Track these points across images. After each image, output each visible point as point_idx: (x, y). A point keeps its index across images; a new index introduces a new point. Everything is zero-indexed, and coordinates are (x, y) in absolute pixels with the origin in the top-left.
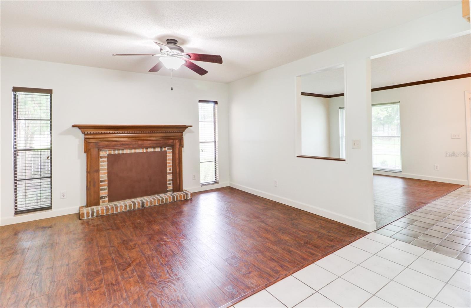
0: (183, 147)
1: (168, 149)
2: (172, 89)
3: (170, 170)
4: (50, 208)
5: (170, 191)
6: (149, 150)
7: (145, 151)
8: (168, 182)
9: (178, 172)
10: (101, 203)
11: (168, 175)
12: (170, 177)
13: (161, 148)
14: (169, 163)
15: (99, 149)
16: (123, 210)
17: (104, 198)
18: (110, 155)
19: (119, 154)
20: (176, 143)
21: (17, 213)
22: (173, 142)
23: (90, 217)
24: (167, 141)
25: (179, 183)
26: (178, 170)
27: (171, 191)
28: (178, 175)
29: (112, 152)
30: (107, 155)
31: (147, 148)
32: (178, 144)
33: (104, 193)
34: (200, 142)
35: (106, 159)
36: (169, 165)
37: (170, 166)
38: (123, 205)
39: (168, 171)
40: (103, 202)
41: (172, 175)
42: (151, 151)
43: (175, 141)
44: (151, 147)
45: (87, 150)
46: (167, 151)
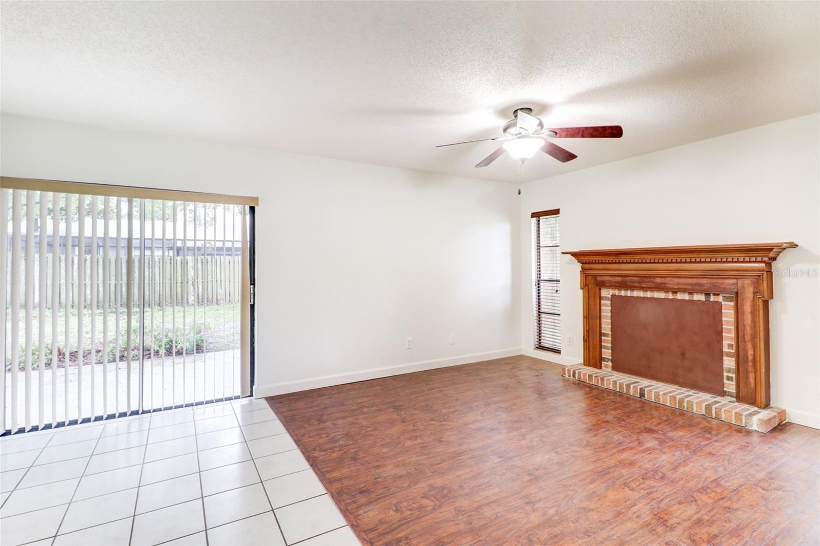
1: (725, 299)
3: (730, 346)
4: (558, 352)
5: (730, 395)
6: (679, 296)
7: (671, 296)
8: (725, 374)
9: (750, 358)
10: (603, 367)
11: (725, 358)
12: (729, 363)
13: (707, 295)
14: (729, 331)
15: (602, 285)
16: (611, 387)
17: (607, 362)
18: (613, 296)
19: (626, 297)
20: (743, 287)
21: (540, 347)
22: (737, 284)
23: (572, 377)
24: (720, 281)
25: (753, 385)
26: (750, 352)
27: (732, 396)
28: (750, 364)
29: (617, 292)
30: (610, 296)
31: (675, 292)
32: (751, 289)
33: (607, 353)
35: (609, 302)
36: (729, 335)
37: (730, 339)
39: (725, 349)
40: (606, 366)
41: (734, 359)
42: (682, 298)
43: (740, 282)
44: (684, 291)
45: (585, 286)
46: (723, 303)
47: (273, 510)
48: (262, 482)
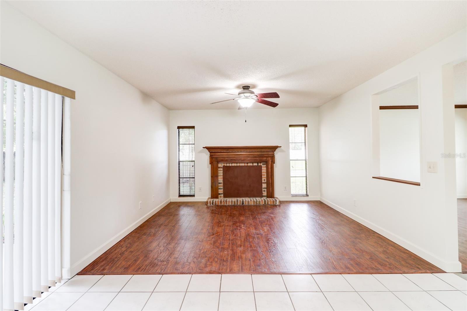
0: (274, 163)
1: (263, 164)
2: (246, 122)
3: (264, 180)
4: (194, 196)
5: (265, 196)
6: (249, 165)
7: (246, 165)
8: (263, 190)
9: (270, 183)
10: (219, 198)
11: (263, 184)
12: (264, 186)
13: (258, 163)
14: (264, 175)
15: (218, 162)
17: (221, 195)
18: (224, 166)
19: (229, 166)
20: (268, 160)
21: (180, 196)
22: (267, 159)
23: (211, 205)
24: (262, 158)
25: (271, 192)
26: (270, 181)
27: (266, 197)
28: (270, 185)
29: (225, 165)
30: (222, 166)
31: (247, 163)
32: (271, 160)
33: (221, 191)
34: (291, 160)
35: (222, 169)
36: (264, 176)
37: (265, 177)
38: (231, 201)
39: (263, 181)
40: (221, 197)
41: (266, 184)
42: (250, 165)
43: (268, 158)
44: (250, 163)
45: (211, 163)
46: (262, 166)
47: (254, 292)
48: (220, 292)
